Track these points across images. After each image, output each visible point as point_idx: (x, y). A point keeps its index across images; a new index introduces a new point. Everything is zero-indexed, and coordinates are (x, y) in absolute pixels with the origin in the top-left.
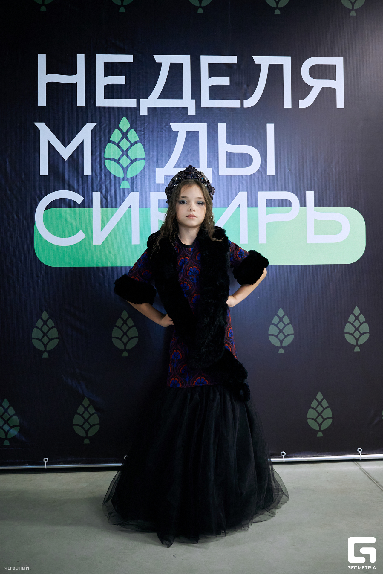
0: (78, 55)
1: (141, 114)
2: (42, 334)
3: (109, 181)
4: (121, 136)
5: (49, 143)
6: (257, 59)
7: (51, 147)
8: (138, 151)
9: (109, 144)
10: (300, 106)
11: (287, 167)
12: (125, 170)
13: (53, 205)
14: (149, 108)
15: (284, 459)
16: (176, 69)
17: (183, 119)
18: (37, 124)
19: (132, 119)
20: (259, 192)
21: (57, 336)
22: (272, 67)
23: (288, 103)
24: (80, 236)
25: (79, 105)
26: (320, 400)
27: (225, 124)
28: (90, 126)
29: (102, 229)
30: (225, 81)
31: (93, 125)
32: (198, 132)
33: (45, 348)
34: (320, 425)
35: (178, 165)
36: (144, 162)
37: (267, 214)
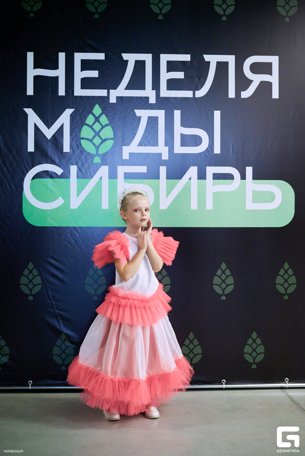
0: (59, 53)
1: (110, 102)
2: (28, 281)
3: (84, 157)
4: (93, 119)
5: (35, 125)
6: (207, 58)
7: (37, 129)
8: (108, 132)
9: (85, 127)
11: (231, 147)
12: (97, 148)
13: (37, 176)
15: (224, 386)
16: (140, 65)
17: (145, 106)
18: (26, 110)
19: (104, 106)
20: (207, 167)
21: (40, 282)
22: (219, 64)
23: (232, 94)
24: (60, 202)
25: (60, 94)
26: (254, 338)
27: (180, 111)
28: (69, 112)
29: (78, 196)
30: (180, 75)
31: (72, 110)
32: (158, 117)
33: (31, 292)
34: (254, 359)
35: (140, 144)
36: (112, 141)
37: (213, 185)
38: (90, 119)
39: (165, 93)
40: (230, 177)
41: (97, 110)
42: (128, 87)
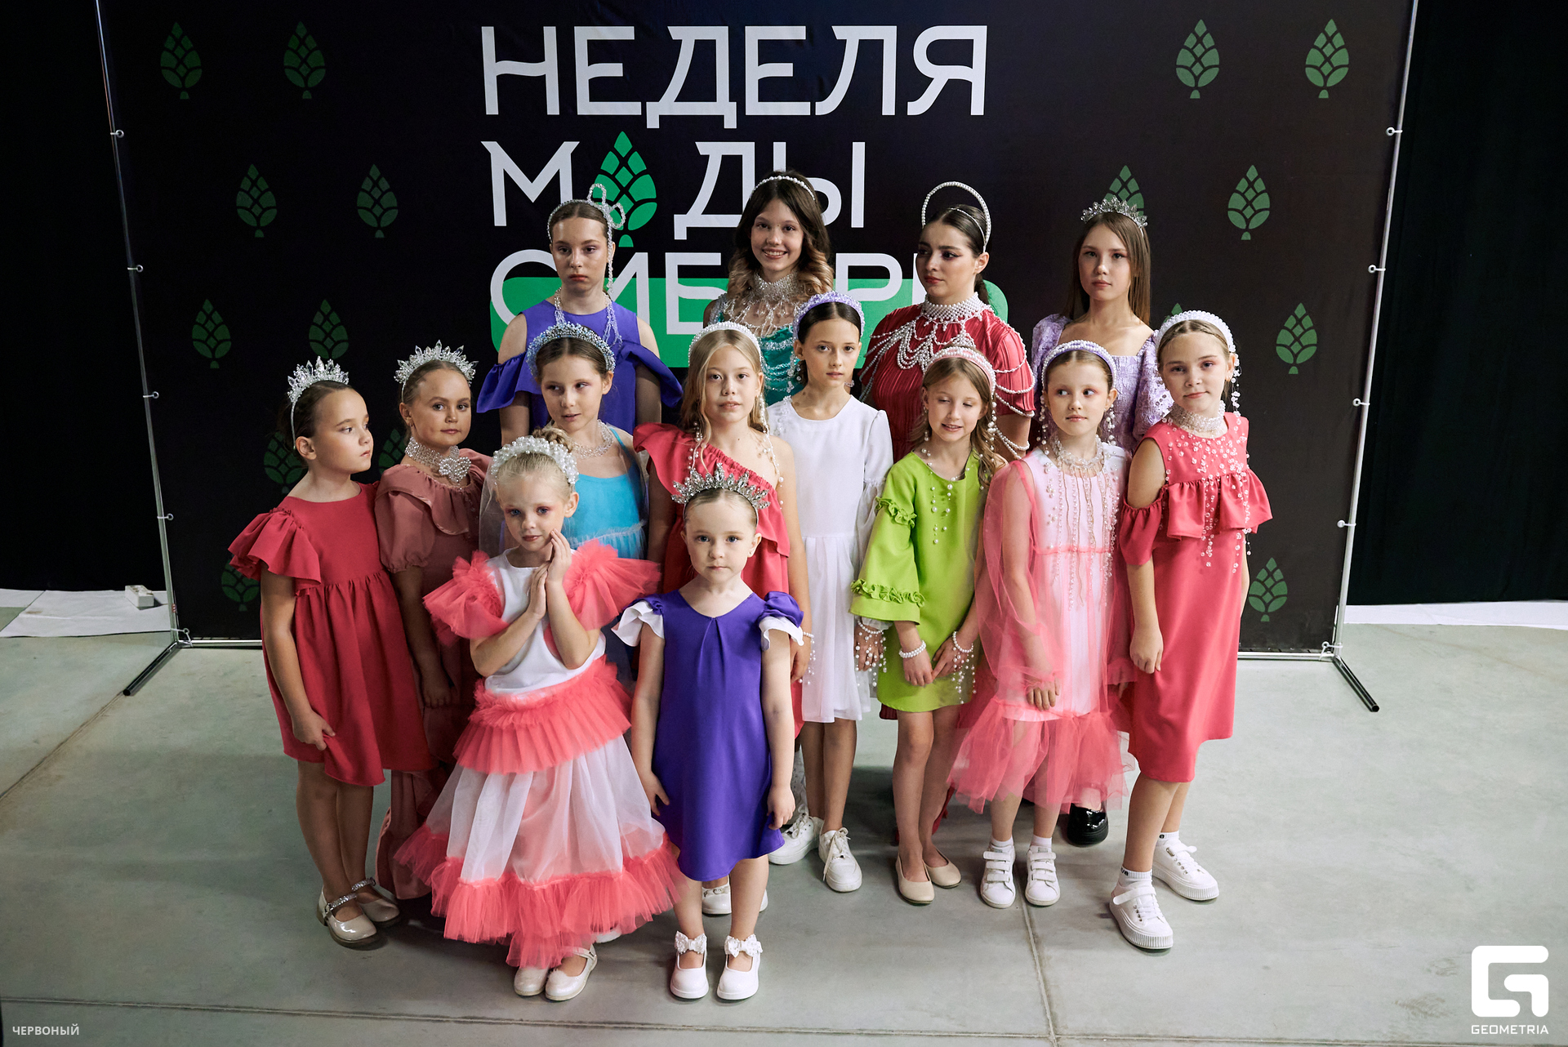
0: (545, 28)
1: (648, 127)
4: (618, 162)
5: (506, 175)
6: (840, 32)
7: (508, 180)
8: (646, 187)
10: (910, 113)
13: (516, 272)
14: (661, 117)
16: (705, 49)
17: (716, 135)
18: (485, 143)
19: (635, 136)
22: (864, 46)
23: (889, 108)
25: (549, 112)
27: (784, 143)
28: (568, 148)
30: (785, 70)
31: (574, 144)
32: (741, 156)
35: (708, 211)
36: (654, 205)
37: (850, 289)
38: (610, 163)
39: (755, 107)
40: (882, 273)
41: (623, 143)
42: (682, 97)
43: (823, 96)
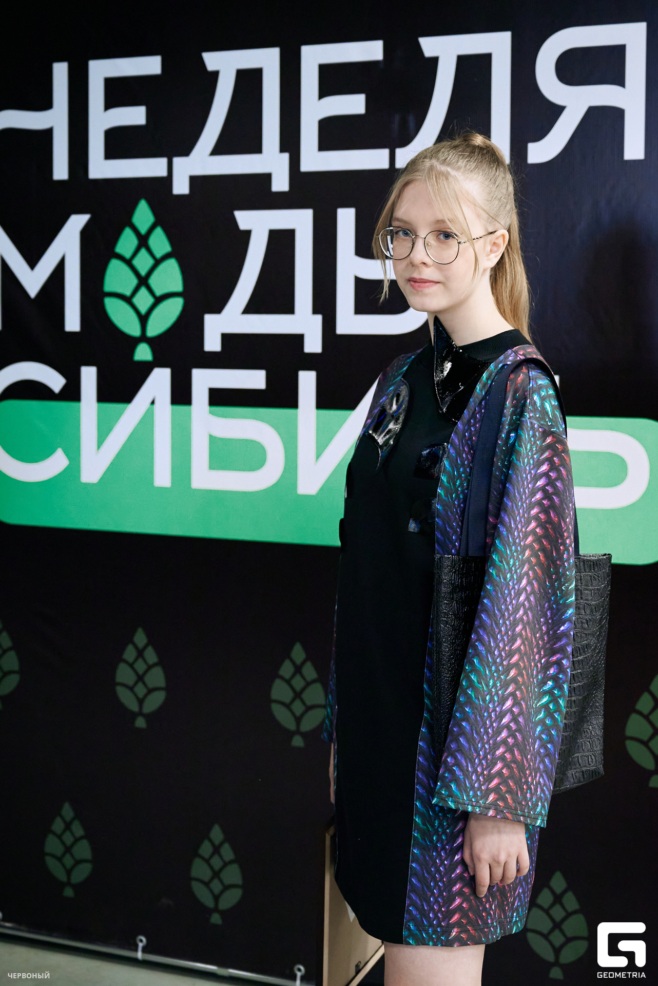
0: (54, 65)
1: (174, 192)
6: (429, 46)
10: (530, 160)
13: (9, 393)
14: (194, 180)
16: (249, 83)
17: (261, 200)
19: (158, 205)
21: (17, 667)
22: (464, 64)
24: (58, 462)
25: (56, 176)
27: (353, 211)
28: (77, 222)
29: (99, 448)
30: (355, 104)
31: (84, 219)
32: (293, 231)
34: (557, 951)
35: (250, 309)
38: (126, 243)
39: (314, 159)
41: (143, 215)
42: (219, 149)
43: (406, 140)
